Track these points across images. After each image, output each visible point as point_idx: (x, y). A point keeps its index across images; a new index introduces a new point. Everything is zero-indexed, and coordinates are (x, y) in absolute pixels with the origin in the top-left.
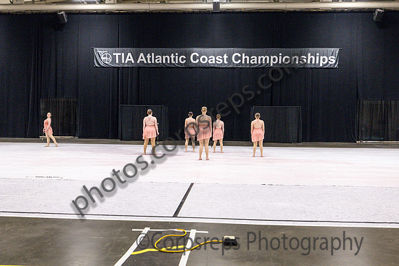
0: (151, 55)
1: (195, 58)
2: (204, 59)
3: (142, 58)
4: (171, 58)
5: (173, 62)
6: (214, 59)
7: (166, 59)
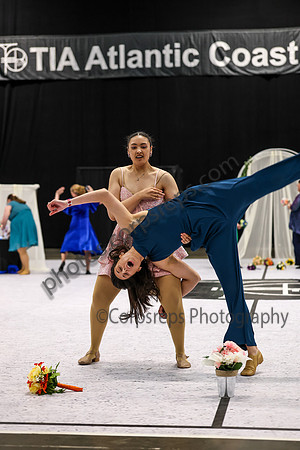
0: (117, 49)
1: (220, 54)
2: (241, 57)
3: (96, 58)
4: (163, 56)
5: (169, 64)
6: (264, 56)
7: (153, 57)
